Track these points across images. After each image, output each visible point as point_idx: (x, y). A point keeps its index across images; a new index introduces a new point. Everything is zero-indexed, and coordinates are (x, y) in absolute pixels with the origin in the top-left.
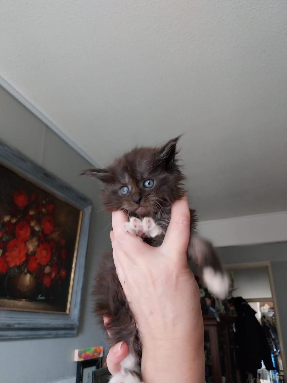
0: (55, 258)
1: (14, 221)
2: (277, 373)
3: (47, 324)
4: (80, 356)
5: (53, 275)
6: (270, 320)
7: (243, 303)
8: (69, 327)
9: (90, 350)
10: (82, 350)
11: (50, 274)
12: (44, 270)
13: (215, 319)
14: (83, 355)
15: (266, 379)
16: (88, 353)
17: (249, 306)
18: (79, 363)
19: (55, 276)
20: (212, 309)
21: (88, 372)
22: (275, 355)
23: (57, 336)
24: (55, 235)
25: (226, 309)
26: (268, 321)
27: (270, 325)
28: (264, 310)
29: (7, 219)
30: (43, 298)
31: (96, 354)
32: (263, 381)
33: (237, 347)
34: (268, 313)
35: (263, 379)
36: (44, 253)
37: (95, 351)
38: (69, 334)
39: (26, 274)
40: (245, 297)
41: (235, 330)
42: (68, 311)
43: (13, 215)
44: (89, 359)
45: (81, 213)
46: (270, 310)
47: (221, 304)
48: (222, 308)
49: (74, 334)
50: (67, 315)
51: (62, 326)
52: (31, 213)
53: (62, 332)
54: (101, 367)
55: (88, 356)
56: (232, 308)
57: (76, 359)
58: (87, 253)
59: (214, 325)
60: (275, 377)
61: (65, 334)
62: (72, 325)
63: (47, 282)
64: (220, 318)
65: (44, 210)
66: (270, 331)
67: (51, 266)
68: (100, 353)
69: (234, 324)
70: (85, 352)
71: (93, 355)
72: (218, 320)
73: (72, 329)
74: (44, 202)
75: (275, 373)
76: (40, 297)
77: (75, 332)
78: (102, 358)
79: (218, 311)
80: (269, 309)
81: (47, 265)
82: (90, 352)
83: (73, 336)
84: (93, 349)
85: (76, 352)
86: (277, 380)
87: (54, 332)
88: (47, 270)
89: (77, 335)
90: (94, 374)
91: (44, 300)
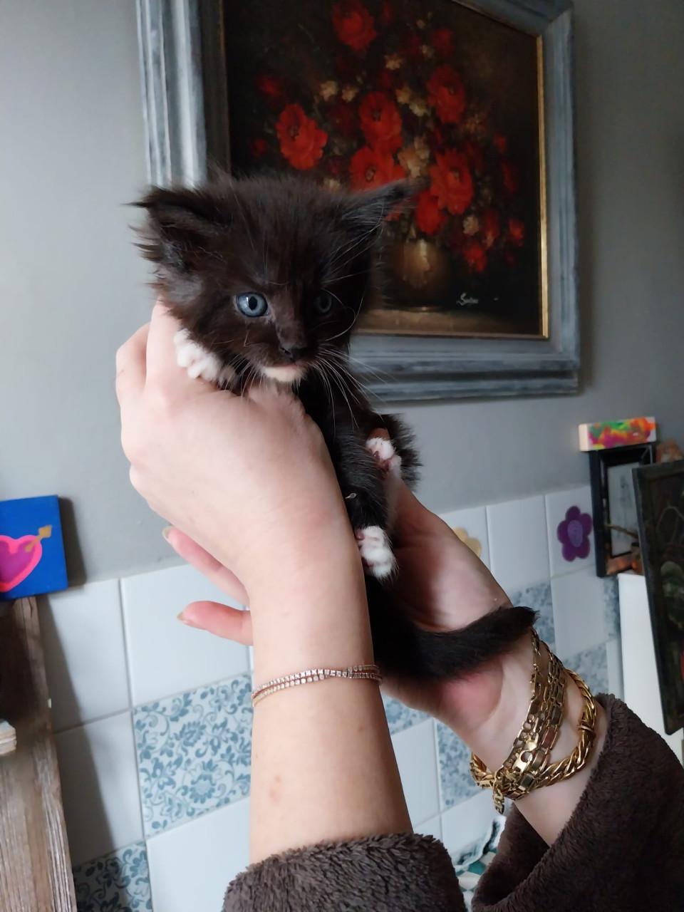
0: (486, 192)
1: (349, 95)
3: (494, 363)
4: (594, 438)
5: (490, 239)
8: (555, 368)
9: (620, 424)
10: (600, 424)
11: (479, 237)
12: (462, 228)
14: (602, 436)
16: (614, 431)
18: (591, 453)
19: (496, 242)
21: (621, 477)
23: (525, 394)
24: (472, 125)
29: (329, 90)
30: (475, 301)
31: (636, 434)
36: (452, 178)
37: (635, 427)
38: (559, 387)
39: (415, 241)
42: (545, 333)
43: (344, 79)
44: (618, 445)
45: (540, 42)
49: (571, 388)
50: (544, 339)
51: (537, 368)
52: (392, 64)
53: (538, 383)
54: (655, 461)
55: (617, 438)
57: (585, 444)
58: (576, 166)
61: (546, 387)
62: (563, 364)
63: (474, 258)
65: (425, 50)
67: (480, 214)
68: (648, 434)
70: (607, 429)
71: (630, 435)
73: (562, 372)
74: (421, 24)
76: (464, 300)
77: (573, 382)
78: (654, 444)
81: (468, 213)
82: (622, 428)
83: (567, 393)
84: (627, 423)
85: (584, 430)
87: (517, 384)
88: (471, 225)
89: (580, 390)
90: (640, 477)
91: (475, 304)
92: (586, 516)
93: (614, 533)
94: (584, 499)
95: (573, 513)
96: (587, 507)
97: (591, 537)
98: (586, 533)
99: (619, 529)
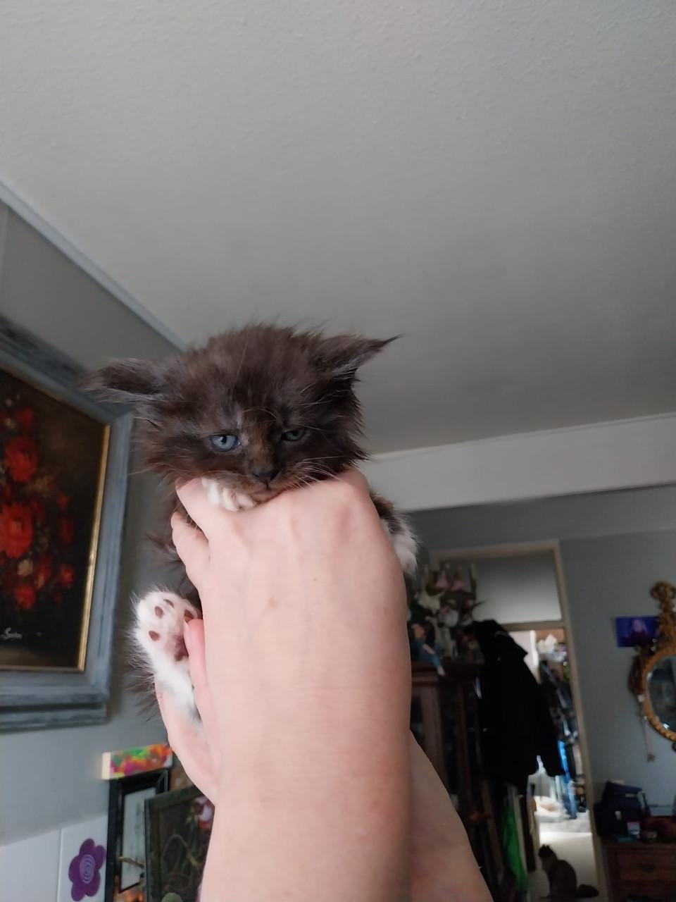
0: (44, 540)
2: (571, 782)
3: (28, 697)
4: (115, 767)
5: (41, 580)
6: (558, 668)
7: (498, 633)
8: (85, 701)
9: (140, 751)
10: (121, 752)
11: (31, 578)
12: (16, 569)
13: (435, 670)
14: (123, 764)
15: (548, 795)
16: (135, 759)
17: (511, 641)
18: (112, 782)
19: (47, 583)
20: (426, 647)
21: (135, 803)
22: (567, 743)
23: (55, 725)
24: (41, 485)
25: (460, 647)
26: (552, 671)
27: (558, 679)
28: (545, 647)
30: (18, 636)
31: (154, 760)
32: (541, 800)
33: (485, 730)
34: (553, 655)
35: (541, 795)
36: (15, 527)
37: (154, 754)
38: (88, 717)
40: (502, 619)
41: (479, 693)
42: (81, 666)
44: (137, 772)
45: (107, 430)
46: (559, 648)
47: (448, 636)
48: (451, 644)
49: (99, 718)
50: (79, 673)
51: (68, 701)
53: (68, 714)
54: (169, 789)
55: (136, 766)
56: (473, 646)
57: (107, 773)
59: (432, 684)
60: (568, 791)
61: (75, 718)
62: (93, 697)
63: (24, 596)
64: (445, 669)
65: (9, 423)
66: (558, 692)
67: (35, 558)
68: (164, 759)
69: (477, 680)
70: (128, 757)
71: (149, 762)
72: (441, 671)
73: (91, 704)
74: (9, 402)
75: (566, 782)
76: (8, 634)
77: (101, 712)
78: (170, 770)
79: (441, 652)
80: (555, 645)
81: (24, 557)
82: (141, 756)
83: (96, 722)
84: (146, 750)
85: (107, 759)
86: (571, 795)
87: (48, 715)
88: (25, 568)
89: (107, 719)
90: (150, 805)
91: (18, 639)
92: (100, 848)
93: (125, 865)
94: (98, 831)
95: (87, 847)
96: (101, 840)
97: (102, 872)
98: (98, 866)
99: (130, 861)
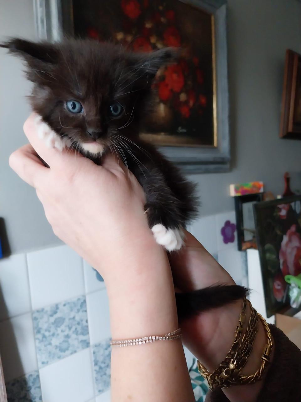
0: (190, 83)
1: (129, 39)
3: (194, 158)
4: (236, 190)
5: (191, 103)
8: (220, 160)
9: (247, 184)
10: (239, 185)
11: (186, 102)
12: (179, 98)
14: (240, 190)
16: (245, 188)
18: (236, 198)
19: (194, 104)
21: (248, 207)
23: (207, 172)
29: (120, 36)
30: (184, 131)
31: (255, 189)
36: (175, 76)
37: (254, 186)
38: (221, 168)
39: (159, 103)
42: (215, 144)
43: (126, 32)
44: (247, 194)
45: (213, 18)
49: (226, 169)
50: (215, 148)
51: (212, 160)
52: (148, 25)
53: (212, 167)
54: (263, 201)
55: (246, 191)
57: (233, 194)
61: (216, 168)
62: (223, 159)
63: (185, 111)
65: (163, 20)
67: (187, 92)
68: (259, 188)
70: (242, 187)
71: (252, 190)
73: (222, 162)
74: (161, 8)
76: (180, 130)
77: (227, 166)
78: (263, 193)
81: (181, 92)
82: (249, 186)
83: (225, 171)
84: (251, 184)
85: (232, 187)
87: (203, 167)
88: (183, 97)
89: (230, 170)
90: (255, 206)
92: (233, 225)
93: (245, 232)
94: (232, 217)
95: (228, 223)
96: (233, 220)
97: (236, 234)
98: (233, 232)
99: (248, 230)
